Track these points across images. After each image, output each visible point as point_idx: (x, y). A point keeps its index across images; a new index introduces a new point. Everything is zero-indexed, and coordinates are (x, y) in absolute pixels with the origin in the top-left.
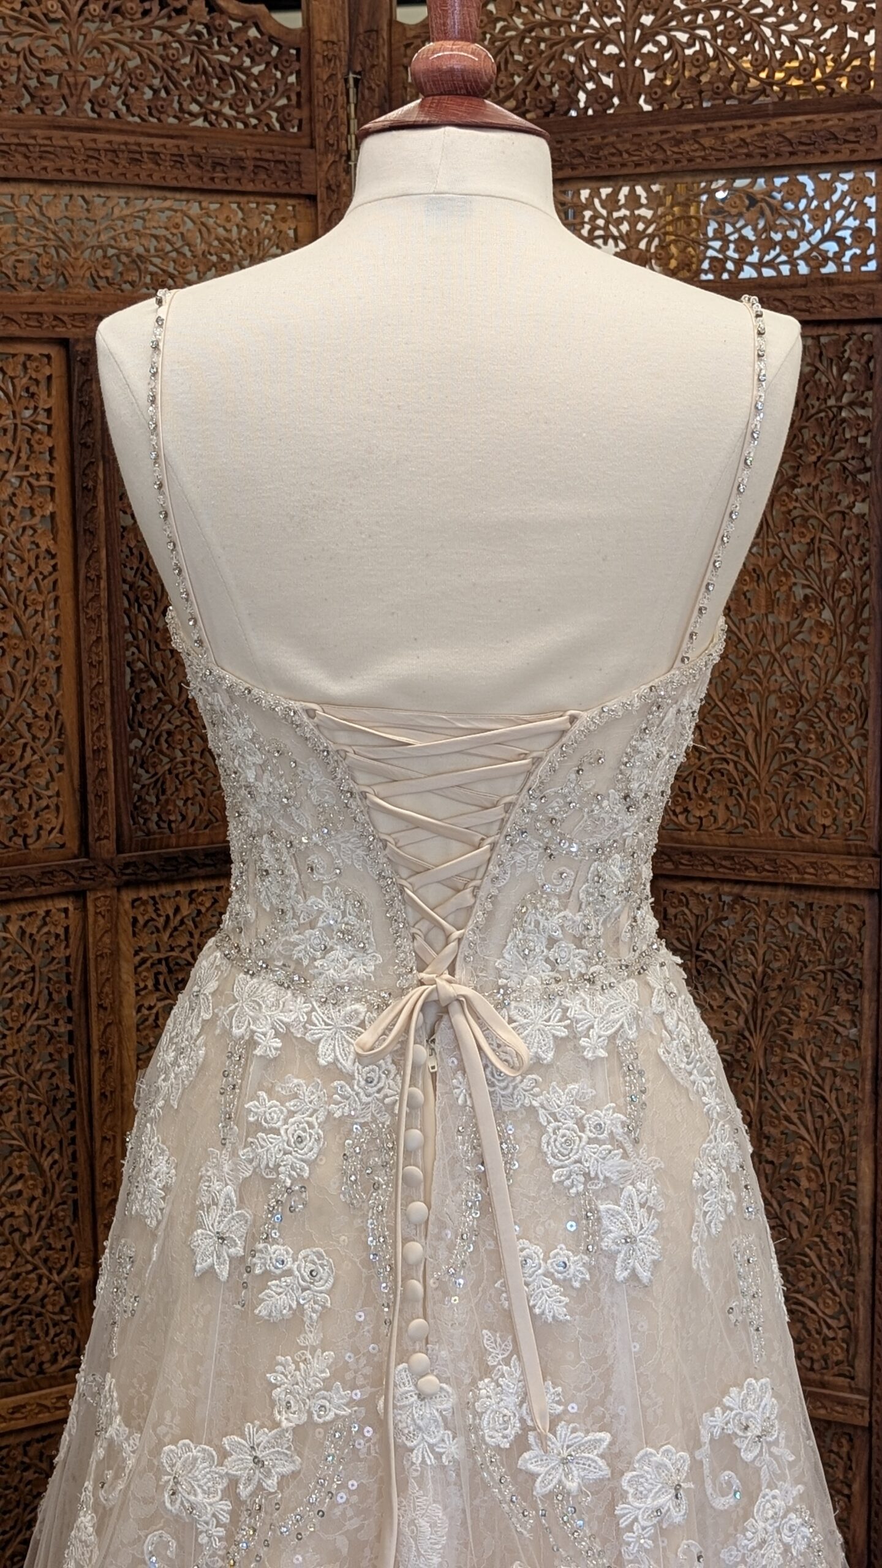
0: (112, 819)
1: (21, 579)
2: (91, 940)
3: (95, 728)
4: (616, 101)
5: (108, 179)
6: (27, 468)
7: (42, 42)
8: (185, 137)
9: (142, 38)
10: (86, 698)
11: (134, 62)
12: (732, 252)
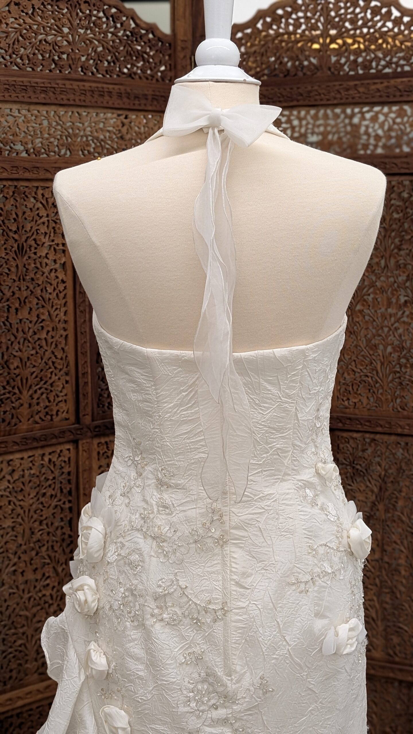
0: (90, 405)
1: (50, 294)
2: (80, 463)
3: (83, 362)
5: (89, 104)
6: (53, 241)
7: (59, 38)
8: (122, 84)
9: (103, 37)
10: (79, 349)
11: (100, 49)
12: (372, 141)
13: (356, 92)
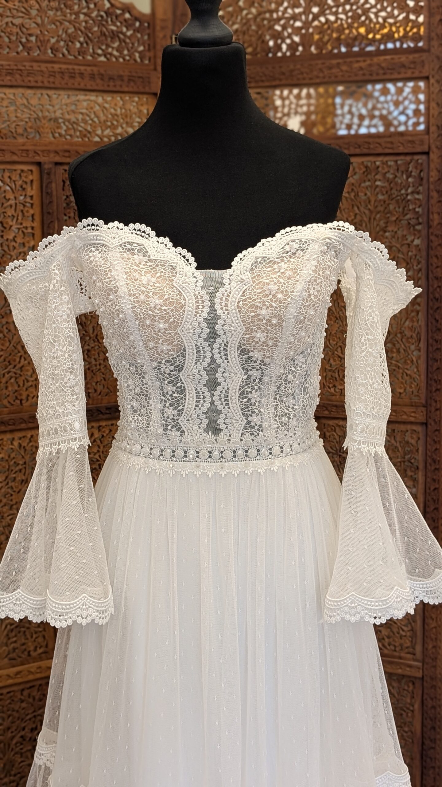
4: (300, 48)
5: (59, 86)
6: (21, 224)
7: (28, 21)
8: (95, 65)
9: (75, 18)
11: (71, 30)
12: (356, 120)
13: (338, 70)
